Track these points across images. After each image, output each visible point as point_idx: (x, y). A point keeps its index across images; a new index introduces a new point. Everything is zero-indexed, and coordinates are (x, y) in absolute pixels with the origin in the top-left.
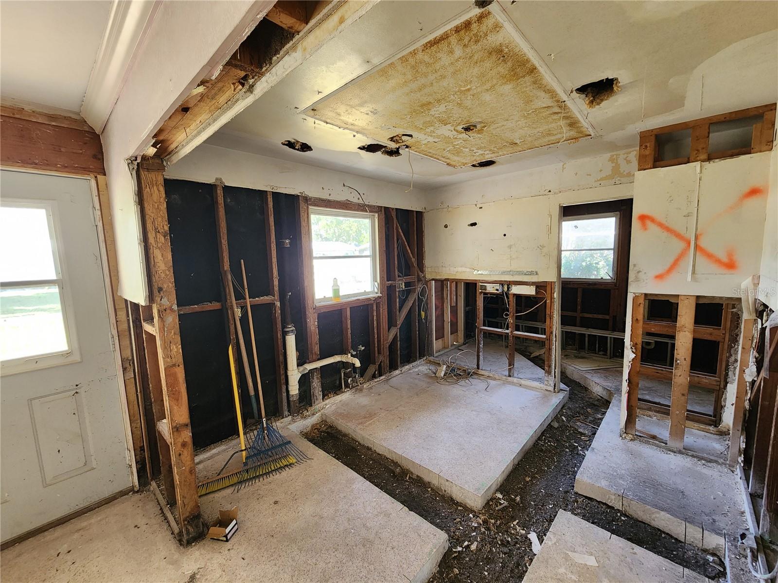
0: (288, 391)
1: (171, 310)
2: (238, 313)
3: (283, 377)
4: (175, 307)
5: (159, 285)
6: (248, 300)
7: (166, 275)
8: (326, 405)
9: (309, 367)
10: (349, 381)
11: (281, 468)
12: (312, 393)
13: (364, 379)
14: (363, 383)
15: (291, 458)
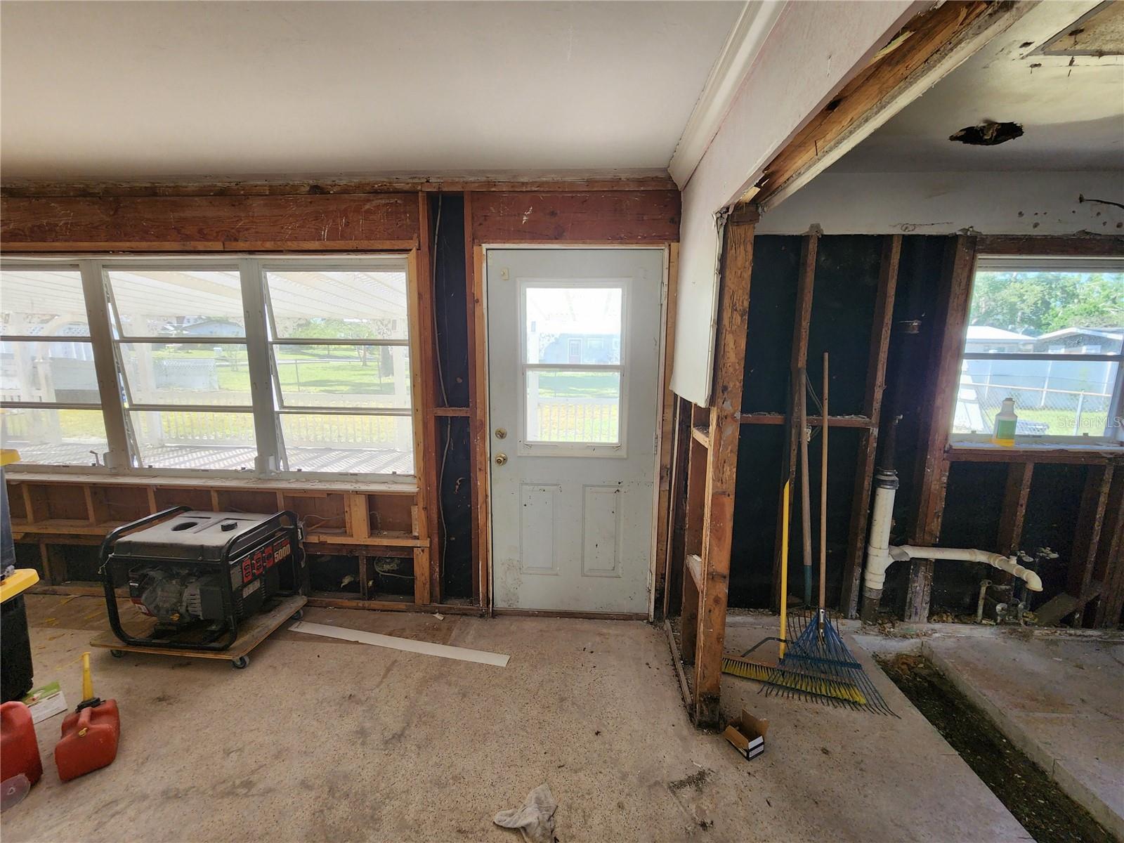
0: (863, 579)
1: (733, 418)
2: (807, 434)
3: (860, 553)
4: (738, 415)
5: (725, 383)
6: (826, 417)
7: (735, 370)
8: (934, 631)
9: (913, 552)
10: (999, 607)
11: (837, 699)
12: (908, 600)
13: (1036, 616)
14: (1034, 624)
15: (857, 691)
